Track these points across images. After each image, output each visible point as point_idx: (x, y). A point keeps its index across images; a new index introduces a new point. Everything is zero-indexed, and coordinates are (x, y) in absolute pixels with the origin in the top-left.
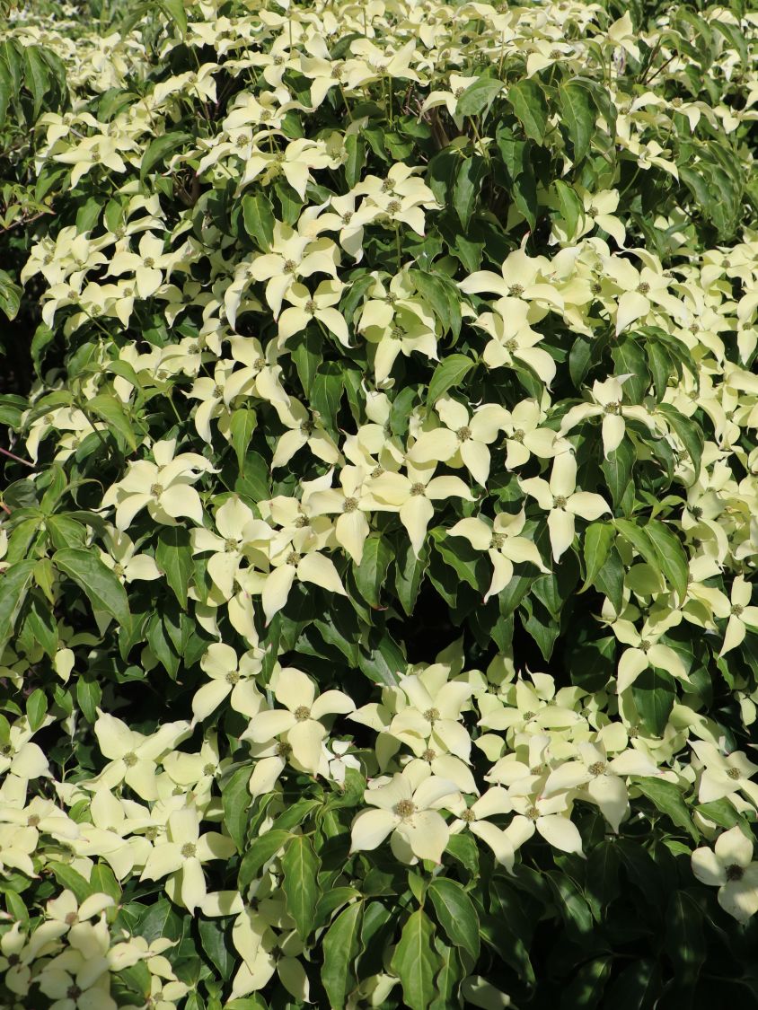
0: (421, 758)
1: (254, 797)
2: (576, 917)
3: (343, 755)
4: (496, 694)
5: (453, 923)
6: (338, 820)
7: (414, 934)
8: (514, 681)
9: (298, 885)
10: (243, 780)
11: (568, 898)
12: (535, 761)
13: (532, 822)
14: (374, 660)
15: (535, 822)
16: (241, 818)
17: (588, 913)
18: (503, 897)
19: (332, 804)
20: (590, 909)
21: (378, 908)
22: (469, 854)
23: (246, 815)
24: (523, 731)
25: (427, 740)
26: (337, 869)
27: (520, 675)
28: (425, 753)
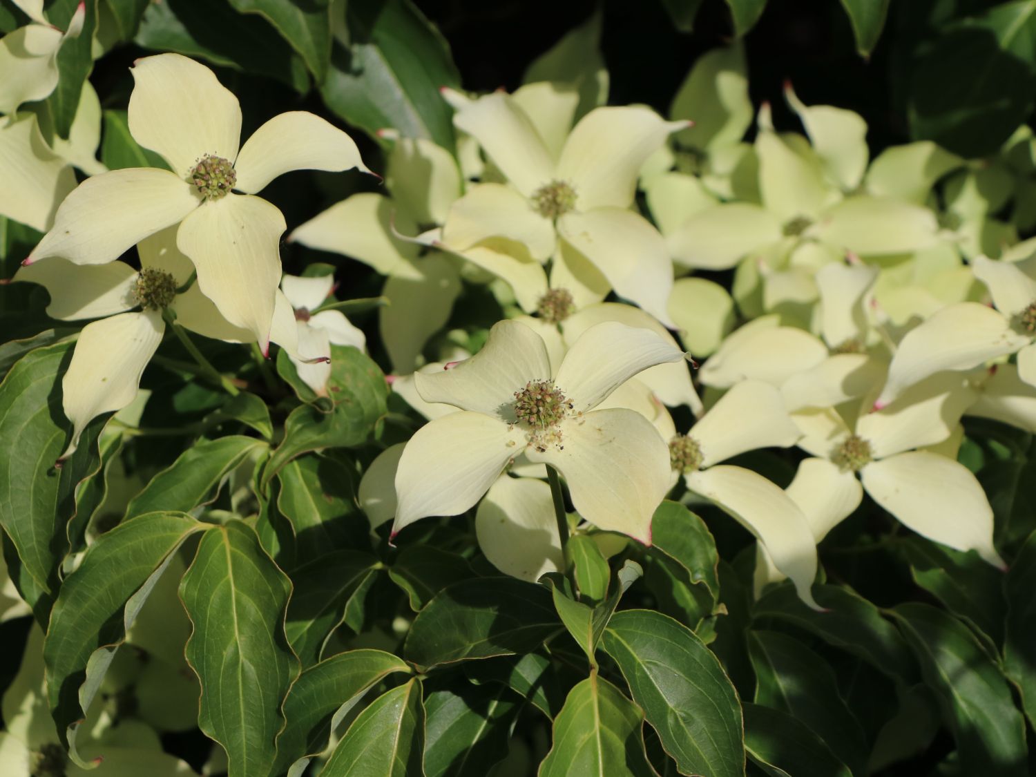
0: (535, 315)
1: (79, 429)
2: (980, 722)
3: (315, 313)
4: (697, 175)
5: (670, 721)
6: (318, 484)
7: (582, 738)
8: (751, 135)
9: (227, 654)
10: (40, 383)
11: (957, 676)
12: (839, 327)
13: (850, 476)
14: (358, 73)
15: (858, 476)
16: (37, 491)
17: (1012, 713)
18: (785, 670)
19: (298, 441)
20: (1017, 700)
21: (450, 707)
22: (690, 555)
23: (55, 483)
24: (784, 266)
25: (548, 268)
26: (326, 613)
27: (765, 117)
28: (544, 302)
